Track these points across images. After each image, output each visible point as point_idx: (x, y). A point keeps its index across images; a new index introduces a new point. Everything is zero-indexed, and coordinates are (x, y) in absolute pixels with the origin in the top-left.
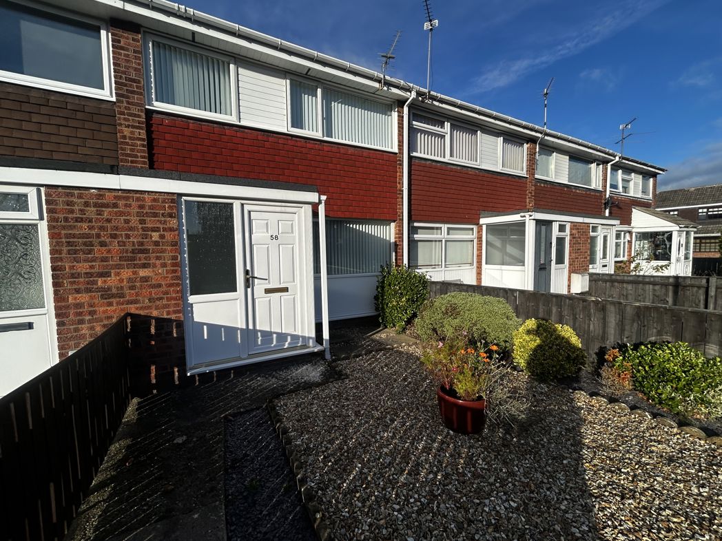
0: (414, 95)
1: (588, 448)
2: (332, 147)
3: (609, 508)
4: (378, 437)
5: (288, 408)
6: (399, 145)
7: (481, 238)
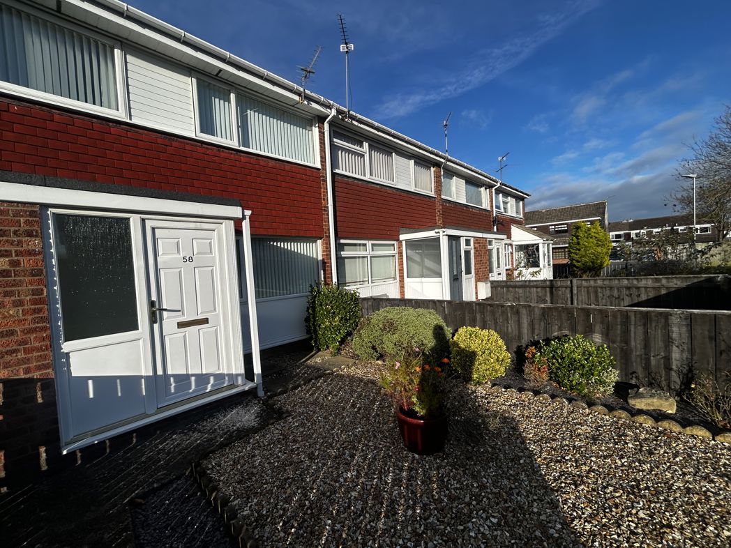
0: (334, 112)
1: (535, 443)
2: (251, 158)
3: (570, 499)
4: (342, 480)
5: (222, 468)
6: (321, 161)
7: (402, 253)
